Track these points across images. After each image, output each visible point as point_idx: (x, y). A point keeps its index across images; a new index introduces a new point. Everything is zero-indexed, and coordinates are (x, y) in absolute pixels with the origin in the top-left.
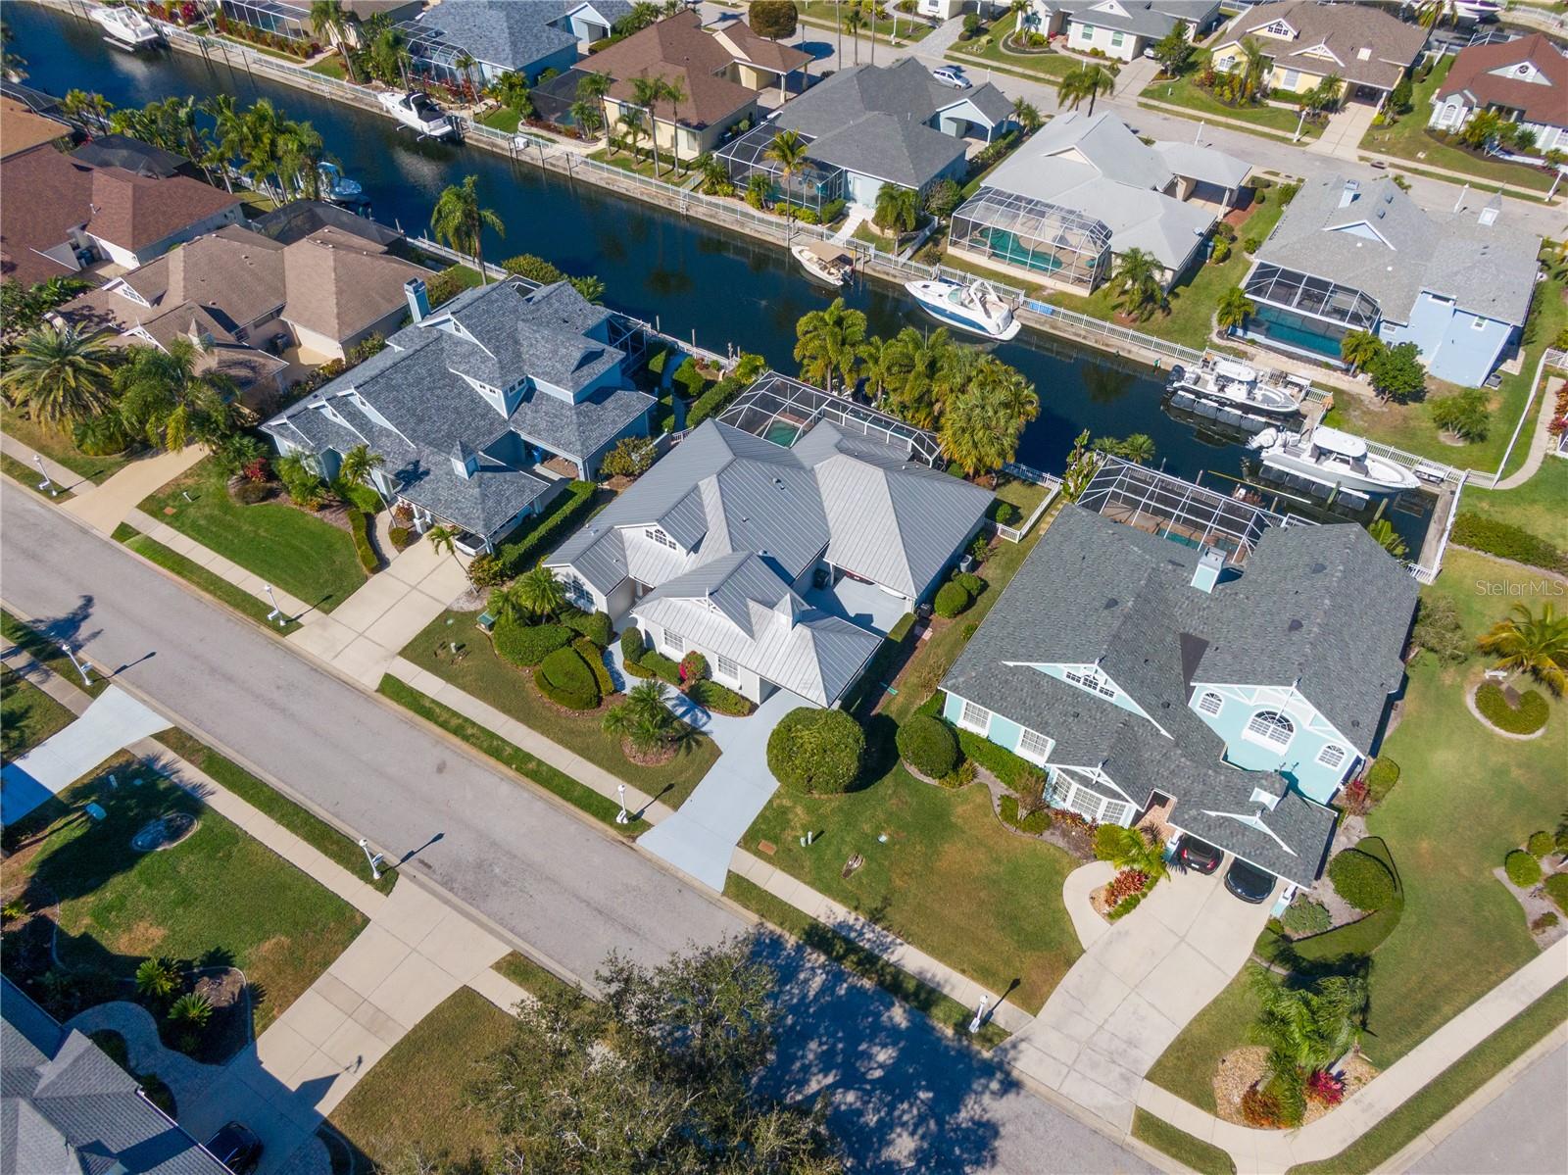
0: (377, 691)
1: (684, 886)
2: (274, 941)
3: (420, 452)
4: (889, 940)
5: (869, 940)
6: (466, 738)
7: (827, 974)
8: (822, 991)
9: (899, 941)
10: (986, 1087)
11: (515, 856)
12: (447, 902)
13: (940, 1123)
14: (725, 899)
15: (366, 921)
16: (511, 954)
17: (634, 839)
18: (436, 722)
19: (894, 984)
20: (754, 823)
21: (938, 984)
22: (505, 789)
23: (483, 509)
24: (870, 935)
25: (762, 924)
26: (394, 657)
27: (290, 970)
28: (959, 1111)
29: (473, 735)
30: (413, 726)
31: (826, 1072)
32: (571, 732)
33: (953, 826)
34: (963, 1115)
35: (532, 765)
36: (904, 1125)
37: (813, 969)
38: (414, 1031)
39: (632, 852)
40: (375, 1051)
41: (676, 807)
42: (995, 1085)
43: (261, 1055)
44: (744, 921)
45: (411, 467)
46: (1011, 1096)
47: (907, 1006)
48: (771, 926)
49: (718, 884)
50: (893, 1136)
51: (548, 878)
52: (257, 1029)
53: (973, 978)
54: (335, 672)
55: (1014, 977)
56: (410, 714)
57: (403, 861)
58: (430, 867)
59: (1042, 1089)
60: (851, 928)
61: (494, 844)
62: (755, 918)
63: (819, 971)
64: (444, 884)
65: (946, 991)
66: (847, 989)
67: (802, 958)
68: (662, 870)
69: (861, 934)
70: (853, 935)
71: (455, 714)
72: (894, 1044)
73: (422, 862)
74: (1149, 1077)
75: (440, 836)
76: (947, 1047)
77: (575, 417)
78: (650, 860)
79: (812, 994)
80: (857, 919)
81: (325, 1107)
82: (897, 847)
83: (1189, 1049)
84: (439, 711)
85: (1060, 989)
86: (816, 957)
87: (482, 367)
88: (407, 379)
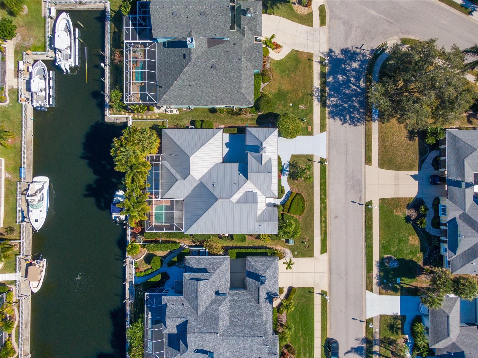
0: (327, 252)
1: (329, 141)
2: (396, 214)
4: (315, 90)
5: (318, 93)
6: (326, 218)
7: (330, 98)
8: (335, 97)
9: (314, 87)
11: (346, 182)
12: (365, 187)
13: (346, 61)
14: (327, 130)
15: (380, 199)
16: (367, 164)
17: (326, 159)
18: (326, 229)
19: (324, 83)
20: (306, 135)
21: (319, 74)
22: (332, 198)
23: (271, 265)
24: (317, 94)
25: (328, 118)
26: (315, 257)
27: (399, 204)
28: (342, 58)
29: (324, 217)
31: (351, 87)
32: (309, 195)
33: (279, 91)
34: (342, 57)
35: (323, 196)
36: (351, 67)
38: (394, 170)
39: (329, 157)
40: (402, 174)
41: (313, 156)
42: (333, 54)
43: (416, 193)
44: (330, 122)
46: (333, 50)
47: (327, 79)
48: (327, 116)
49: (325, 134)
50: (354, 68)
51: (346, 171)
52: (413, 199)
53: (313, 69)
54: (328, 268)
55: (308, 60)
56: (327, 238)
57: (362, 205)
58: (360, 198)
59: (327, 46)
60: (318, 99)
61: (346, 189)
62: (327, 120)
63: (331, 100)
64: (362, 191)
65: (319, 72)
66: (331, 92)
67: (330, 105)
68: (329, 148)
70: (319, 97)
71: (321, 226)
72: (337, 77)
73: (360, 200)
74: (312, 26)
75: (353, 202)
76: (331, 66)
78: (328, 152)
79: (336, 99)
80: (315, 99)
81: (416, 173)
82: (292, 100)
83: (302, 21)
84: (323, 232)
85: (304, 51)
86: (328, 102)
87: (224, 310)
88: (244, 329)
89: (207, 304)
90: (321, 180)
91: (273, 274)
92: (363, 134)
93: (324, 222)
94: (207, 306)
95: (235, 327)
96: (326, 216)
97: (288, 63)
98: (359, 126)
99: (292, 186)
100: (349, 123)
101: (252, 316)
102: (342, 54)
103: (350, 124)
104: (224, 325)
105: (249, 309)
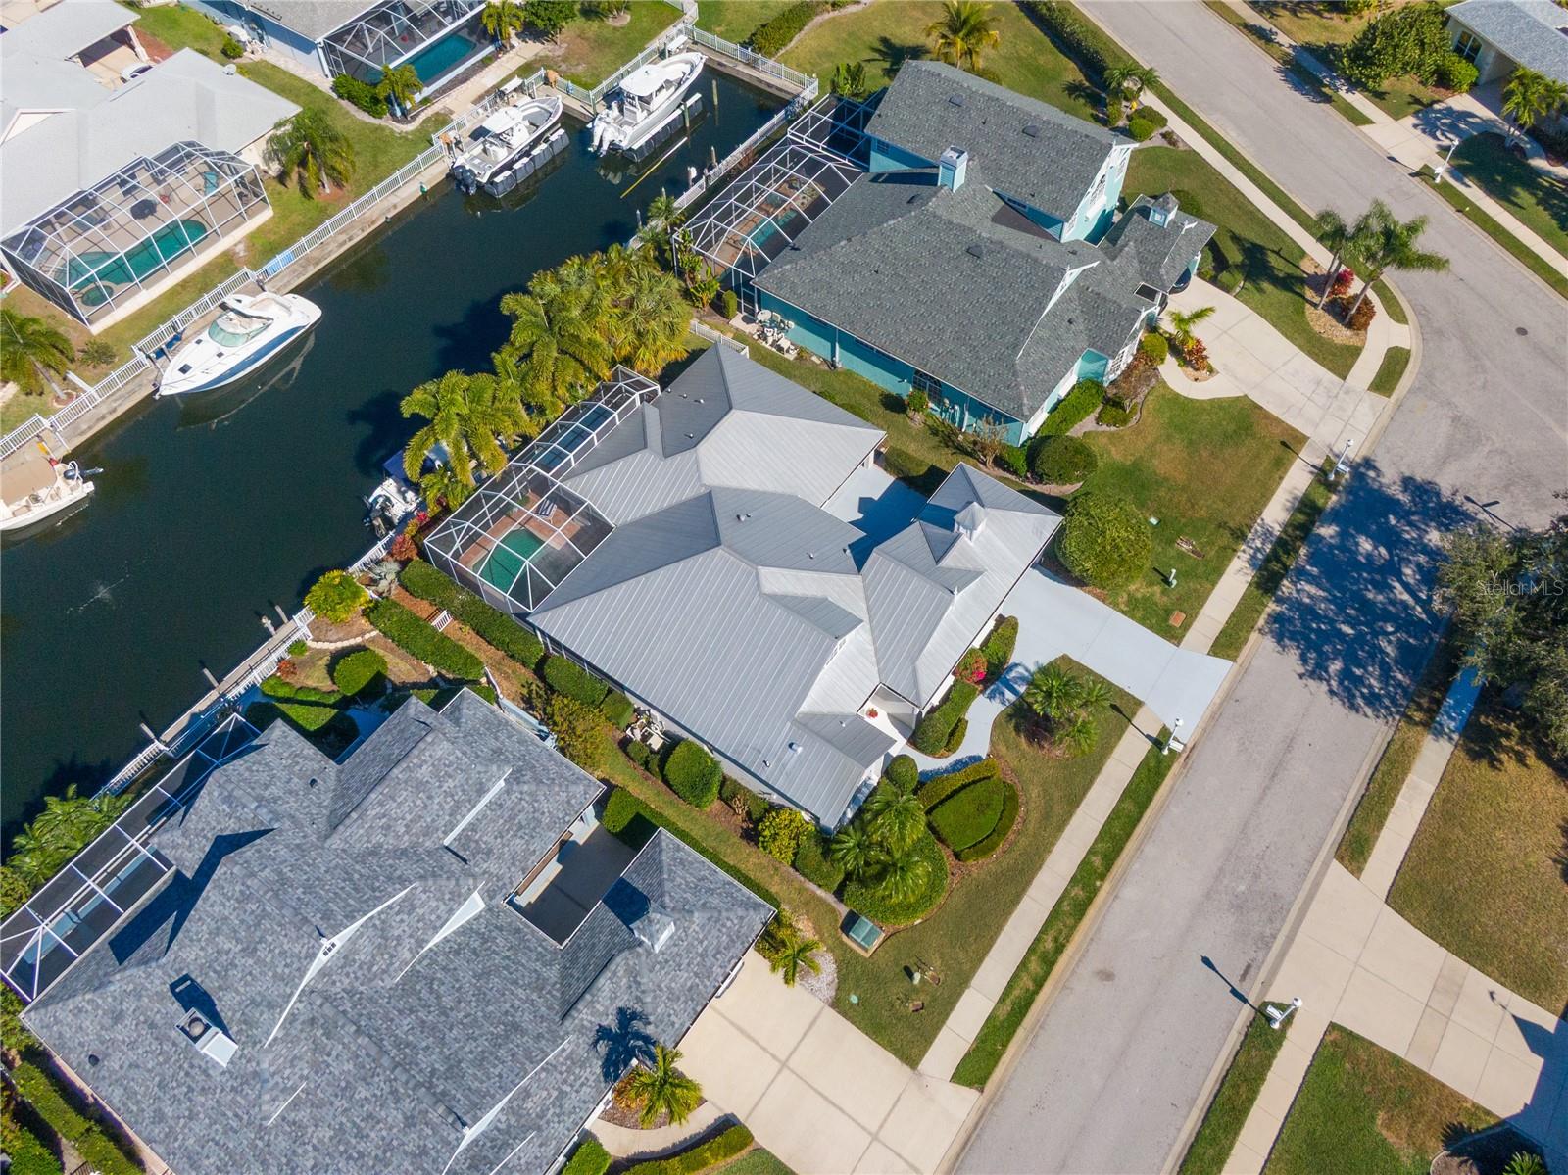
0: (982, 1091)
1: (1230, 697)
2: (1384, 1132)
3: (581, 1030)
4: (1259, 529)
5: (1264, 545)
6: (1059, 949)
7: (1300, 580)
8: (1319, 586)
9: (1259, 521)
10: (1374, 480)
11: (1221, 870)
12: (1290, 939)
13: (1412, 513)
14: (1239, 660)
15: (1333, 1026)
16: (1341, 860)
18: (1036, 992)
19: (1299, 530)
20: (1151, 628)
21: (1295, 498)
22: (1129, 892)
23: (725, 911)
24: (1258, 543)
25: (1260, 630)
26: (921, 1075)
27: (1416, 1102)
28: (1399, 500)
29: (1056, 940)
30: (1040, 1025)
31: (1391, 588)
32: (1046, 816)
33: (1135, 464)
34: (1401, 497)
35: (1097, 861)
36: (1421, 537)
37: (1298, 591)
38: (1448, 947)
39: (1198, 748)
40: (1478, 982)
41: (1139, 703)
42: (1372, 474)
43: (1517, 1109)
44: (1260, 645)
45: (603, 1047)
46: (1378, 465)
47: (1318, 524)
48: (1261, 622)
49: (1223, 667)
50: (1431, 544)
51: (1243, 832)
52: (1492, 1122)
53: (1284, 474)
55: (1280, 445)
56: (1021, 1033)
57: (1245, 1001)
58: (1249, 967)
60: (1254, 557)
61: (1208, 896)
62: (1254, 636)
63: (1299, 586)
64: (1268, 946)
65: (1300, 494)
66: (1312, 566)
67: (1288, 598)
68: (1215, 718)
69: (1258, 550)
70: (1261, 556)
71: (1023, 965)
72: (1354, 537)
73: (1243, 977)
74: (1344, 378)
75: (1206, 961)
76: (1346, 501)
77: (526, 788)
78: (1205, 730)
79: (1322, 593)
80: (1244, 551)
81: (1549, 1022)
82: (1163, 509)
84: (1016, 992)
85: (1282, 418)
86: (1286, 587)
87: (421, 912)
88: (428, 1047)
89: (390, 842)
90: (1122, 800)
91: (711, 950)
92: (1372, 752)
93: (1044, 956)
94: (381, 845)
95: (400, 1012)
96: (1068, 938)
97: (1209, 415)
98: (1366, 716)
99: (1003, 749)
100: (1329, 685)
101: (498, 1036)
102: (1405, 490)
103: (1332, 692)
104: (370, 969)
105: (512, 1006)
